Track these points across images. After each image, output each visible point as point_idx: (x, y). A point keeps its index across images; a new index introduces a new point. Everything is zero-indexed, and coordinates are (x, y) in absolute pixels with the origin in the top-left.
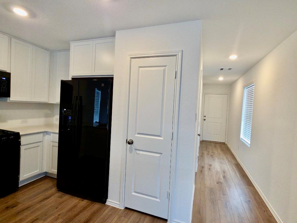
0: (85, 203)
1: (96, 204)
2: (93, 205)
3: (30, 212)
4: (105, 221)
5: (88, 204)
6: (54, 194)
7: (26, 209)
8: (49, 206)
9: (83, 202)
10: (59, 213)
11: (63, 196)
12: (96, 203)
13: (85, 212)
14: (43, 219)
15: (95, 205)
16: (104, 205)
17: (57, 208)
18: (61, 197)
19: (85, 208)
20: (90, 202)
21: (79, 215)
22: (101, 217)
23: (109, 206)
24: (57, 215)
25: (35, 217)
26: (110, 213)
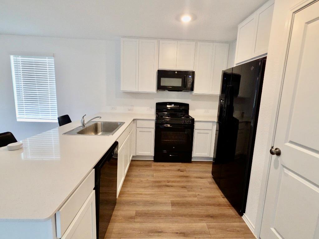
0: (224, 200)
1: (233, 210)
2: (229, 208)
3: (186, 180)
4: (227, 231)
5: (225, 203)
6: (209, 178)
7: (186, 177)
8: (199, 184)
9: (223, 199)
10: (199, 193)
11: (213, 184)
12: (234, 208)
13: (217, 208)
14: (188, 190)
15: (231, 210)
16: (239, 216)
17: (201, 189)
18: (210, 183)
19: (219, 205)
20: (229, 203)
21: (211, 206)
22: (227, 223)
23: (244, 222)
24: (197, 194)
25: (186, 185)
26: (238, 229)
